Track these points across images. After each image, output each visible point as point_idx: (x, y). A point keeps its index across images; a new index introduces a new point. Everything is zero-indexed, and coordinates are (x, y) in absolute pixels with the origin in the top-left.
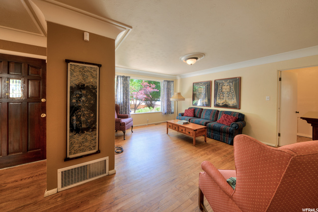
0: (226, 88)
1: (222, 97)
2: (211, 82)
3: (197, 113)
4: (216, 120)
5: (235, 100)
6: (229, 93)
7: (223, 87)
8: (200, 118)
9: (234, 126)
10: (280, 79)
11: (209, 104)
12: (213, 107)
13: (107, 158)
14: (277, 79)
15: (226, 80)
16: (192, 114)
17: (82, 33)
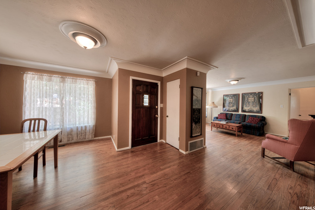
0: (251, 99)
1: (248, 105)
2: (239, 95)
3: (228, 117)
4: (245, 121)
5: (258, 107)
6: (253, 102)
7: (249, 98)
8: (231, 120)
9: (260, 124)
10: (290, 94)
11: (237, 110)
12: (240, 112)
13: (203, 138)
14: (288, 94)
15: (251, 94)
16: (225, 118)
17: (196, 72)
